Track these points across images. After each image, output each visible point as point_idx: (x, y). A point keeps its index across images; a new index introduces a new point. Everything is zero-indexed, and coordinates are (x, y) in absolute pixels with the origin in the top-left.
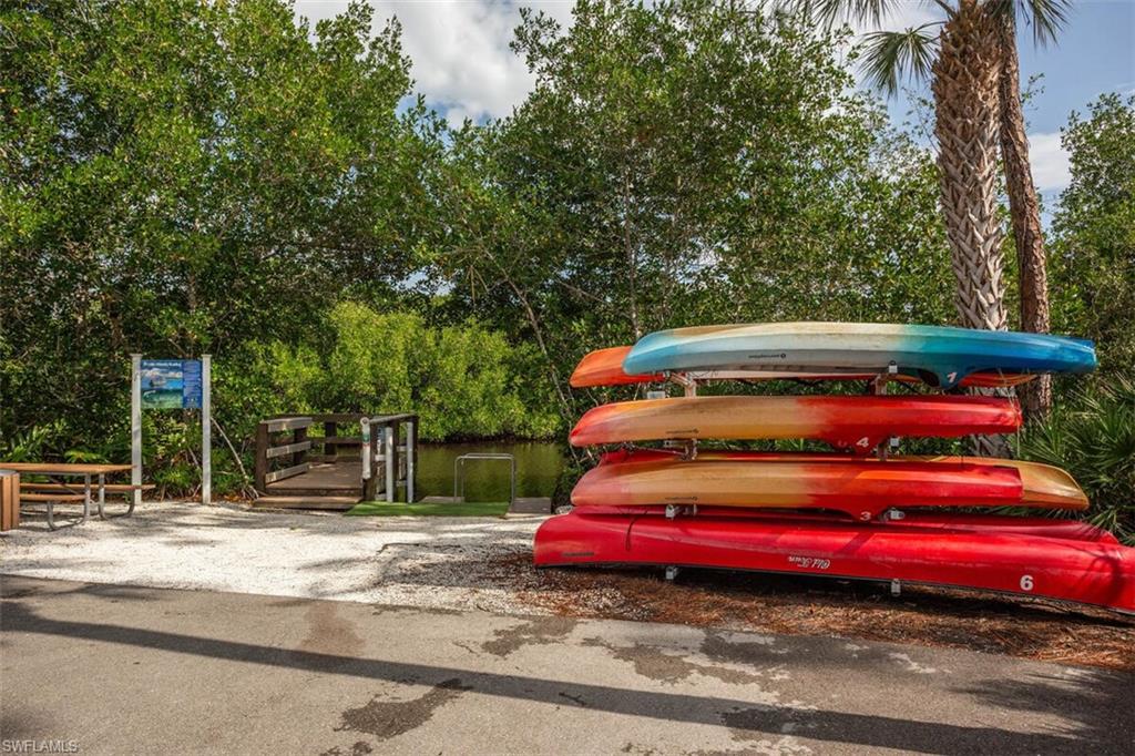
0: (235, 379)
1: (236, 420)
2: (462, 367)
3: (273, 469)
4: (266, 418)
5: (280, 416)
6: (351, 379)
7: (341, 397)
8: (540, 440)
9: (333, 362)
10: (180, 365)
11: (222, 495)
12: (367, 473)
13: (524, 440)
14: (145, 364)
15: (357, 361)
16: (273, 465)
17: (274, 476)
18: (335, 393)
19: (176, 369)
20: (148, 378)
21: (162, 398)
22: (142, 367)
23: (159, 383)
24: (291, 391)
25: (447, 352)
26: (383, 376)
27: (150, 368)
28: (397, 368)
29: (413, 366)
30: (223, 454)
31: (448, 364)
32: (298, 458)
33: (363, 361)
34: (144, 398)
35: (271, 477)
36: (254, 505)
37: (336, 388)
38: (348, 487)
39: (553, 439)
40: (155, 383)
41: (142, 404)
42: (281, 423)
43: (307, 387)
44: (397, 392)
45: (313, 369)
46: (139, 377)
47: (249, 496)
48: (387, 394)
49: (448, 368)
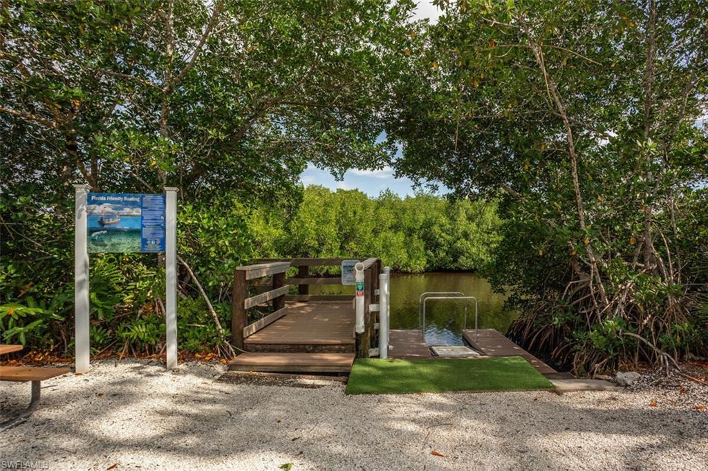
0: (209, 222)
1: (212, 265)
2: (369, 229)
3: (253, 319)
4: (244, 264)
5: (258, 262)
6: (302, 238)
7: (296, 248)
8: (416, 274)
9: (292, 226)
10: (138, 200)
11: (194, 353)
12: (360, 327)
13: (406, 273)
14: (93, 197)
15: (307, 225)
16: (252, 315)
17: (254, 326)
18: (292, 245)
19: (134, 204)
20: (97, 215)
21: (115, 240)
22: (90, 202)
23: (111, 221)
24: (265, 244)
25: (361, 220)
26: (323, 235)
27: (100, 203)
28: (331, 230)
29: (341, 229)
30: (194, 305)
31: (361, 228)
32: (277, 303)
33: (311, 225)
34: (92, 240)
35: (250, 330)
36: (231, 367)
37: (294, 242)
38: (338, 342)
39: (423, 273)
40: (106, 221)
41: (89, 248)
42: (260, 269)
43: (276, 242)
44: (331, 244)
45: (279, 230)
46: (85, 214)
47: (224, 354)
48: (325, 247)
49: (362, 230)
